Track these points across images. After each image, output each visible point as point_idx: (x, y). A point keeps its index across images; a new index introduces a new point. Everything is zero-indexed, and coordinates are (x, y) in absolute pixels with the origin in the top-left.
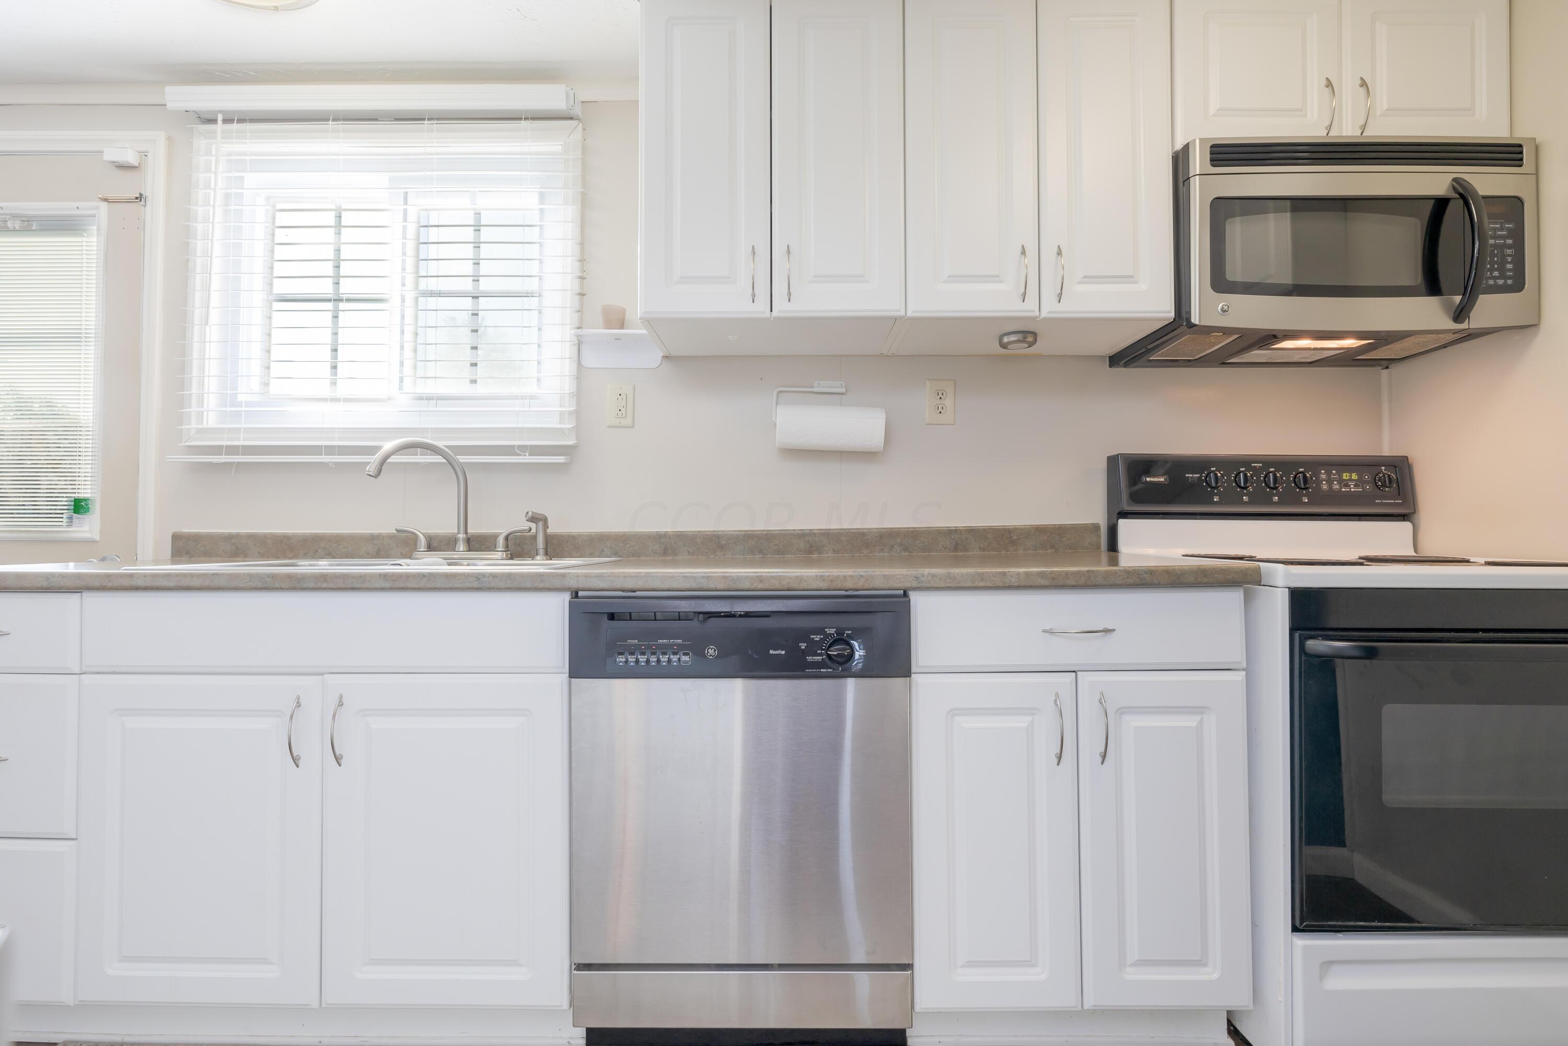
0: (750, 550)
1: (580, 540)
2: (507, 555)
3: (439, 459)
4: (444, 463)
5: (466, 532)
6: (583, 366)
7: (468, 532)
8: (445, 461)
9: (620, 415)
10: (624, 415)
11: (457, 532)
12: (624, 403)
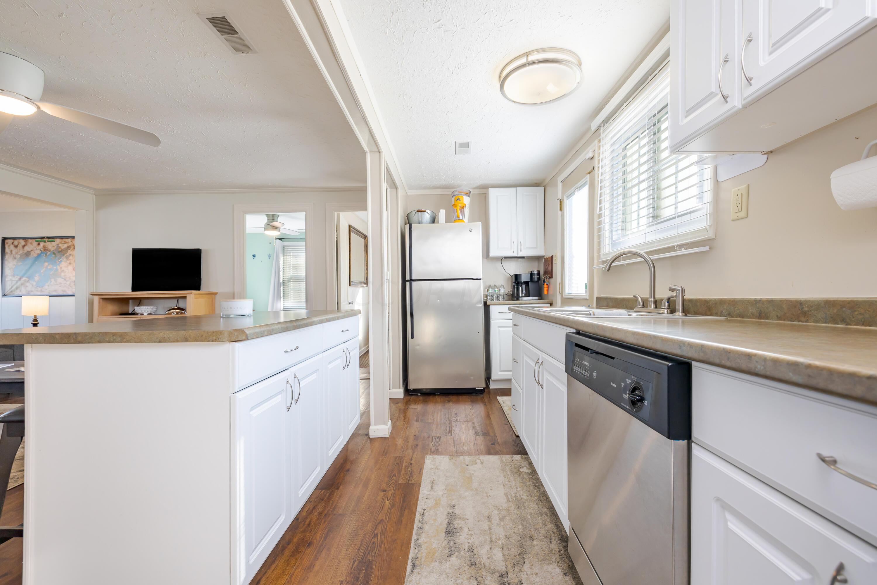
0: (831, 317)
1: (710, 303)
2: (669, 312)
3: (641, 259)
4: (643, 261)
5: (654, 298)
6: (719, 182)
7: (656, 297)
8: (644, 260)
9: (738, 211)
10: (740, 210)
11: (649, 297)
12: (740, 201)
